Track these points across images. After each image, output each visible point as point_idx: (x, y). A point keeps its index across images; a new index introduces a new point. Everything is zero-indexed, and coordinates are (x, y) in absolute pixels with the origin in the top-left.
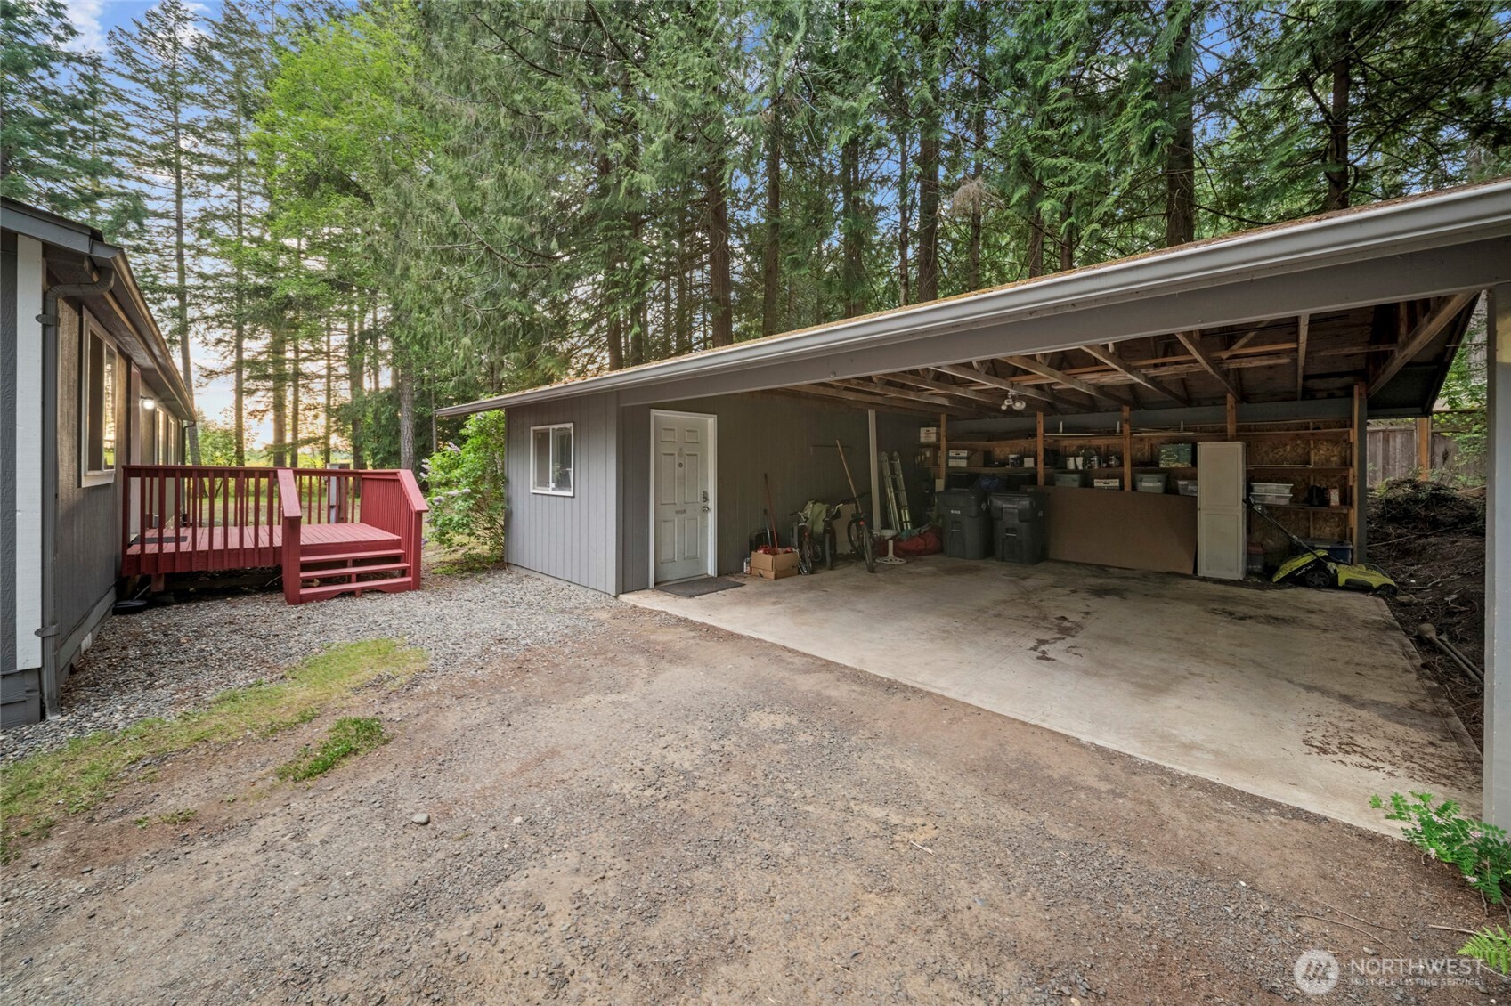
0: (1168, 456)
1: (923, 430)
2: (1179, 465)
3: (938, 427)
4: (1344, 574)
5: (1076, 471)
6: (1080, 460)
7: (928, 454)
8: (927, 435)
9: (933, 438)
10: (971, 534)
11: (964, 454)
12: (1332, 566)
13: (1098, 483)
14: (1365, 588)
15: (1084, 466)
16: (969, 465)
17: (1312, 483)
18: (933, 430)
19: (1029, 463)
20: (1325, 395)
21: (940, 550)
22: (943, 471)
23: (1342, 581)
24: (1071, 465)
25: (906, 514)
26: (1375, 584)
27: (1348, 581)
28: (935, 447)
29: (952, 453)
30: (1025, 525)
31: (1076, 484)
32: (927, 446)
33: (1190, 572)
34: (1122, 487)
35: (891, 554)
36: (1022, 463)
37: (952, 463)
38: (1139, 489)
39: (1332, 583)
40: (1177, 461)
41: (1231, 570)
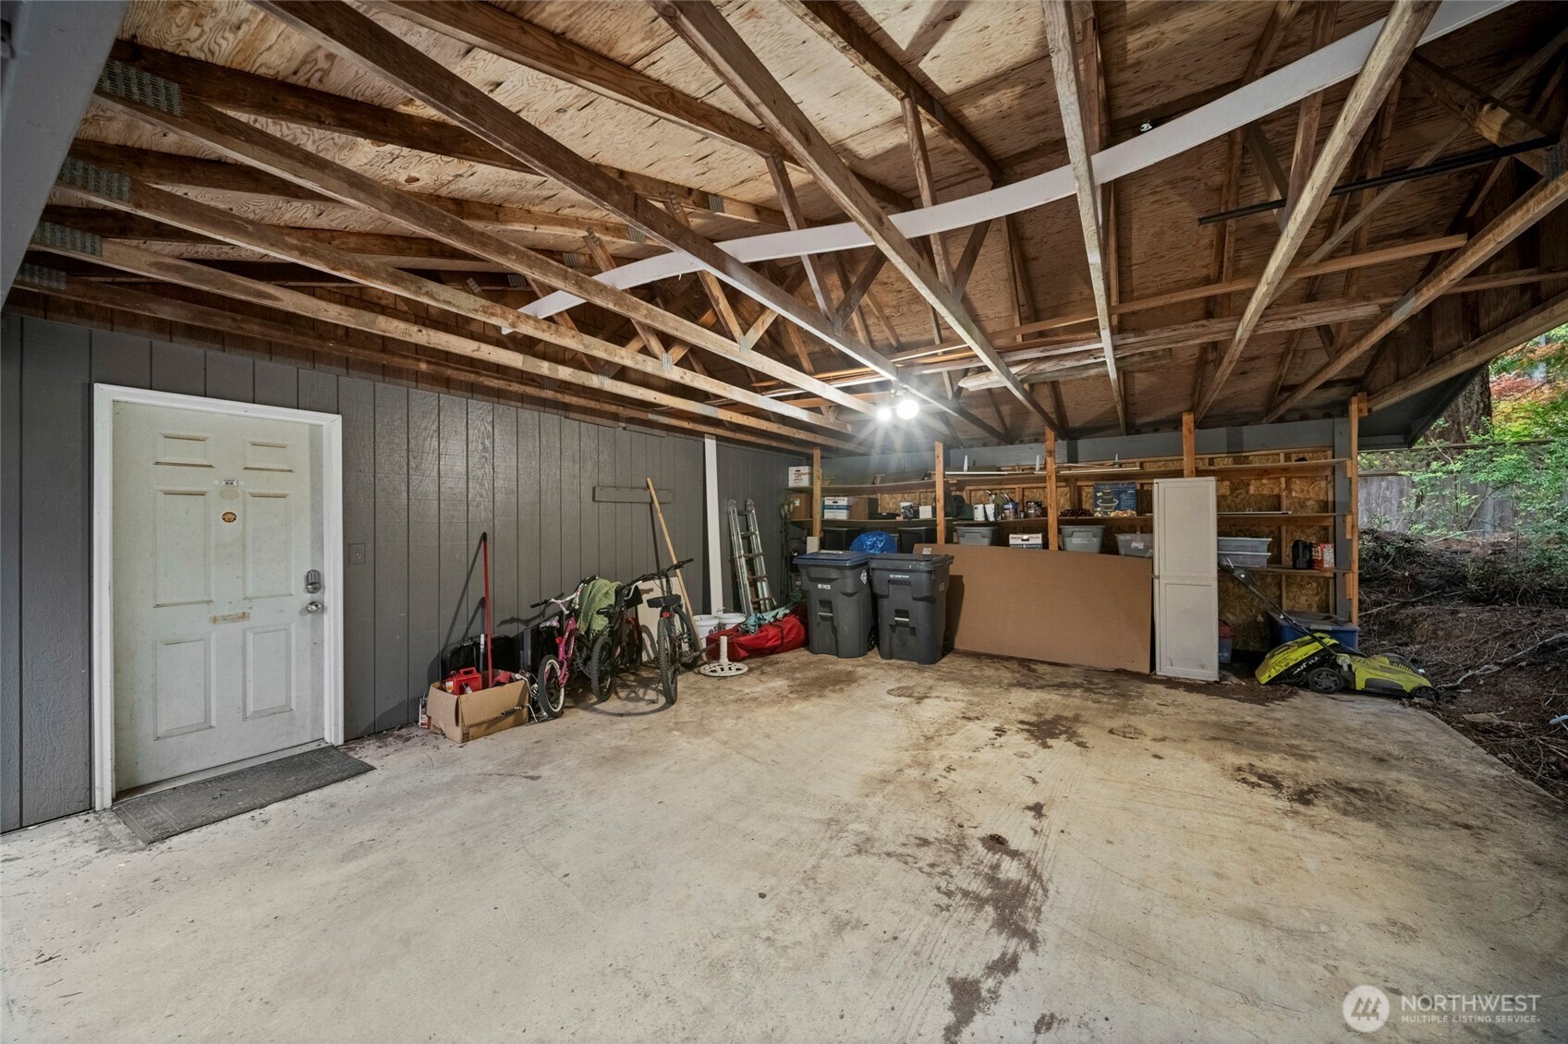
0: (1105, 501)
1: (792, 470)
2: (1120, 514)
3: (811, 464)
4: (1364, 673)
5: (986, 523)
6: (990, 508)
7: (797, 503)
8: (798, 477)
9: (805, 482)
10: (849, 617)
11: (843, 501)
12: (1344, 659)
13: (1015, 539)
14: (1394, 693)
15: (996, 515)
16: (850, 515)
17: (1297, 538)
18: (805, 469)
19: (925, 513)
20: (1297, 416)
21: (806, 643)
22: (817, 527)
23: (1360, 685)
24: (979, 516)
25: (764, 589)
26: (1408, 687)
27: (1368, 682)
28: (807, 492)
29: (828, 501)
30: (921, 605)
31: (986, 541)
32: (798, 491)
33: (1147, 671)
34: (1045, 545)
35: (724, 659)
36: (917, 513)
37: (829, 515)
38: (1069, 547)
39: (1346, 687)
40: (1118, 508)
41: (1203, 667)
